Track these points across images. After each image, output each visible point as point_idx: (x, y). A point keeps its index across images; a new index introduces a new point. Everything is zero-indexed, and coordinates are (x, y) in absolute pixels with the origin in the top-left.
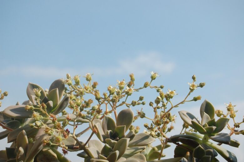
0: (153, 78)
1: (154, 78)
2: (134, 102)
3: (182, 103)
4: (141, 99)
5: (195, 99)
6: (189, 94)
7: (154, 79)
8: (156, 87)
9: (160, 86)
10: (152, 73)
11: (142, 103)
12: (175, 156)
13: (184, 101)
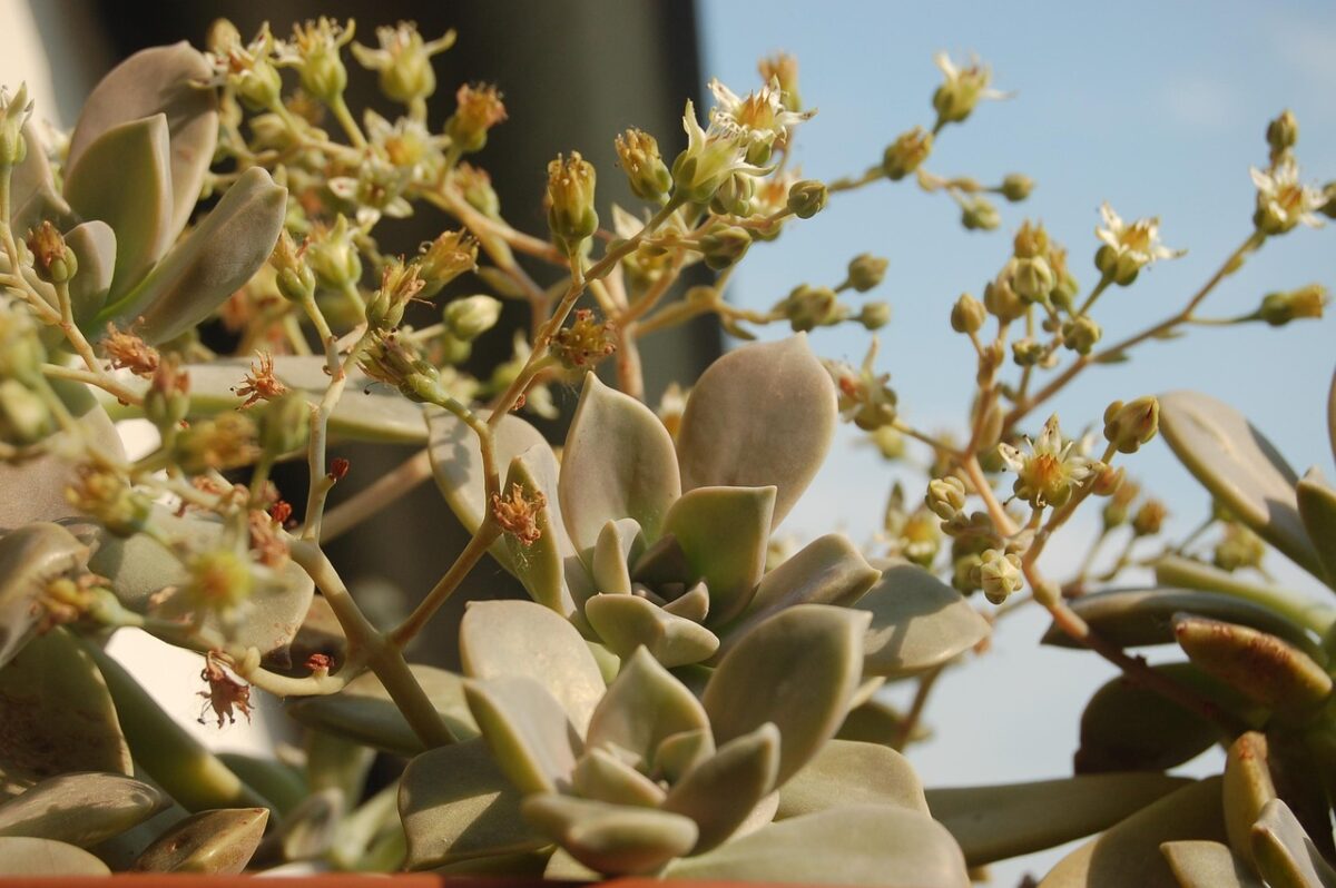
0: (948, 109)
1: (957, 108)
2: (815, 296)
3: (1161, 331)
4: (861, 276)
5: (1277, 314)
6: (1231, 266)
7: (961, 117)
8: (966, 187)
9: (998, 181)
10: (951, 69)
11: (856, 311)
12: (1083, 762)
13: (1182, 318)
